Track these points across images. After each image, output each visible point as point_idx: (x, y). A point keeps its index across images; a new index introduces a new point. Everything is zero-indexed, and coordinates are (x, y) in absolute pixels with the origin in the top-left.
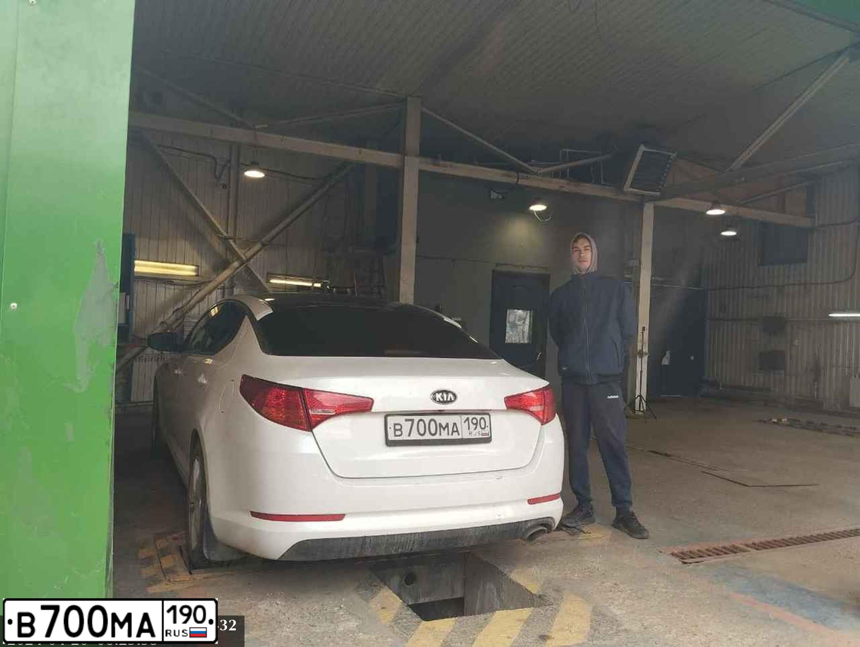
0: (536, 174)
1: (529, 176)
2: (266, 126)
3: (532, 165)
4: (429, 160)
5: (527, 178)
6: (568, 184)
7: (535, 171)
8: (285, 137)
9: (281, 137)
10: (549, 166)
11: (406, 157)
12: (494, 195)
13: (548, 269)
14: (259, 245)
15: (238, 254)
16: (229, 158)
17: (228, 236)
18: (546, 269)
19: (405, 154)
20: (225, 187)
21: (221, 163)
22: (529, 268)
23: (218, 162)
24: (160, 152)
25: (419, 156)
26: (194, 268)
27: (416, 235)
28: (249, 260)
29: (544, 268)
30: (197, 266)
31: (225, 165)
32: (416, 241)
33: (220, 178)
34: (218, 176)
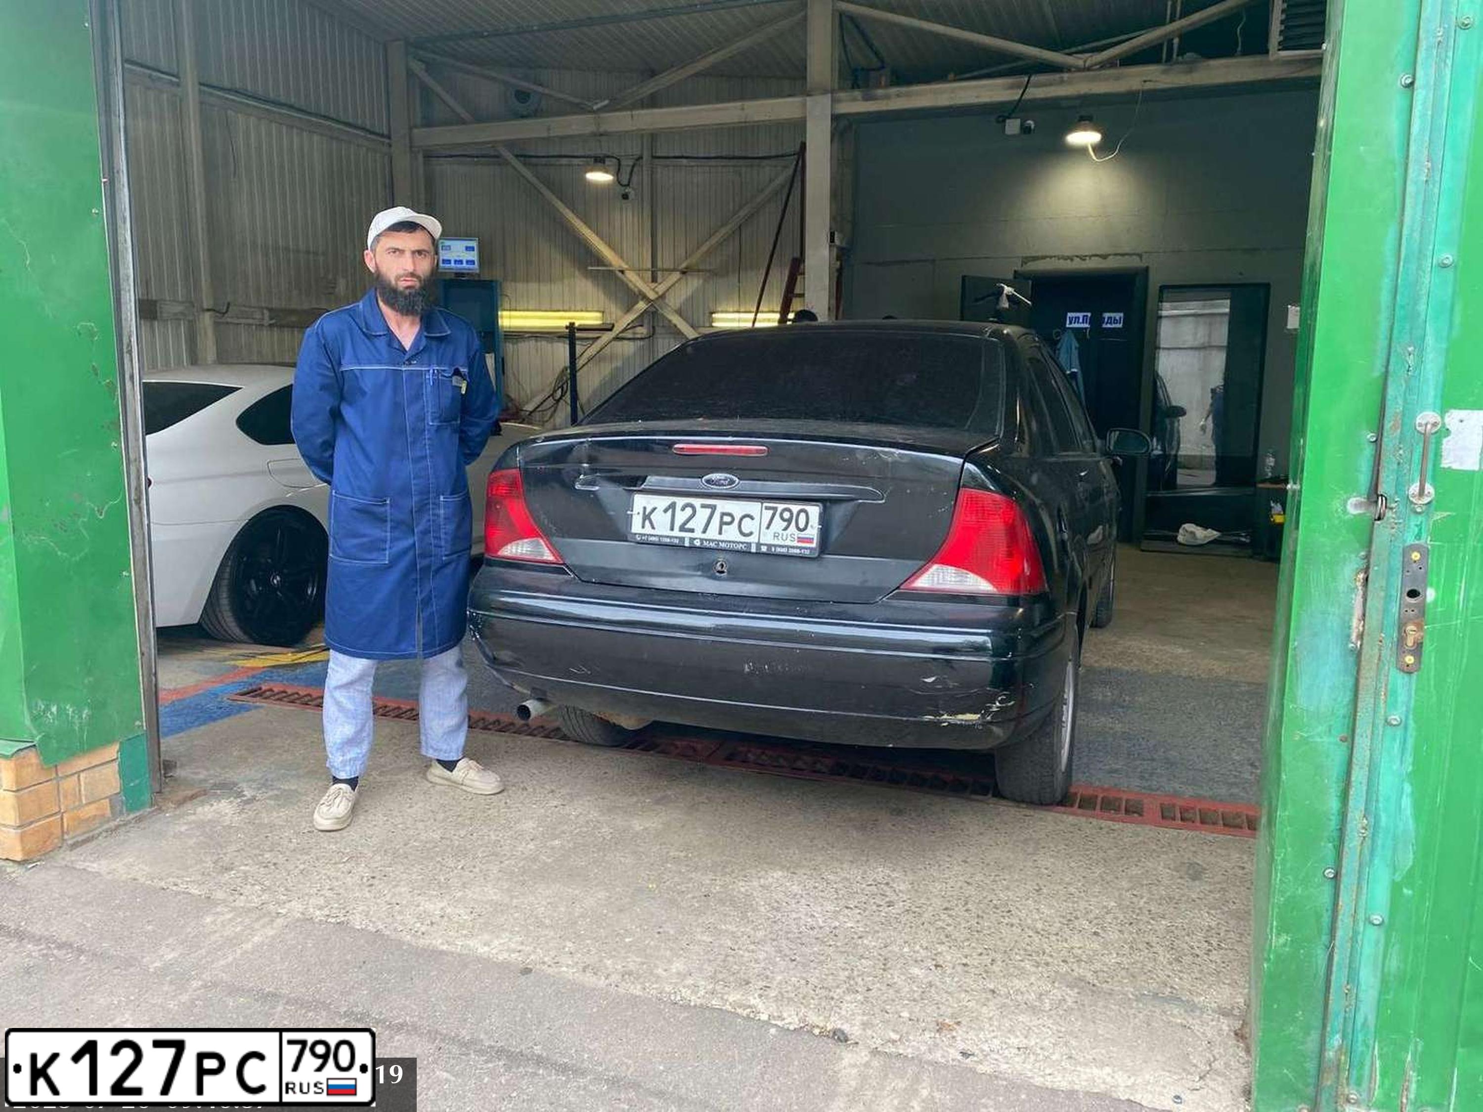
0: (1079, 69)
1: (1066, 75)
2: (606, 102)
3: (1070, 54)
4: (857, 93)
5: (1062, 83)
7: (1080, 63)
8: (635, 112)
9: (629, 113)
10: (1115, 44)
11: (808, 99)
12: (1013, 126)
13: (1144, 256)
14: (676, 276)
15: (640, 291)
16: (639, 153)
17: (625, 266)
18: (1140, 256)
19: (809, 95)
20: (625, 197)
21: (627, 163)
22: (1097, 258)
23: (623, 163)
24: (525, 164)
25: (832, 93)
26: (599, 315)
27: (831, 229)
28: (662, 297)
29: (1134, 254)
30: (603, 312)
31: (633, 166)
32: (832, 240)
33: (628, 185)
34: (625, 182)
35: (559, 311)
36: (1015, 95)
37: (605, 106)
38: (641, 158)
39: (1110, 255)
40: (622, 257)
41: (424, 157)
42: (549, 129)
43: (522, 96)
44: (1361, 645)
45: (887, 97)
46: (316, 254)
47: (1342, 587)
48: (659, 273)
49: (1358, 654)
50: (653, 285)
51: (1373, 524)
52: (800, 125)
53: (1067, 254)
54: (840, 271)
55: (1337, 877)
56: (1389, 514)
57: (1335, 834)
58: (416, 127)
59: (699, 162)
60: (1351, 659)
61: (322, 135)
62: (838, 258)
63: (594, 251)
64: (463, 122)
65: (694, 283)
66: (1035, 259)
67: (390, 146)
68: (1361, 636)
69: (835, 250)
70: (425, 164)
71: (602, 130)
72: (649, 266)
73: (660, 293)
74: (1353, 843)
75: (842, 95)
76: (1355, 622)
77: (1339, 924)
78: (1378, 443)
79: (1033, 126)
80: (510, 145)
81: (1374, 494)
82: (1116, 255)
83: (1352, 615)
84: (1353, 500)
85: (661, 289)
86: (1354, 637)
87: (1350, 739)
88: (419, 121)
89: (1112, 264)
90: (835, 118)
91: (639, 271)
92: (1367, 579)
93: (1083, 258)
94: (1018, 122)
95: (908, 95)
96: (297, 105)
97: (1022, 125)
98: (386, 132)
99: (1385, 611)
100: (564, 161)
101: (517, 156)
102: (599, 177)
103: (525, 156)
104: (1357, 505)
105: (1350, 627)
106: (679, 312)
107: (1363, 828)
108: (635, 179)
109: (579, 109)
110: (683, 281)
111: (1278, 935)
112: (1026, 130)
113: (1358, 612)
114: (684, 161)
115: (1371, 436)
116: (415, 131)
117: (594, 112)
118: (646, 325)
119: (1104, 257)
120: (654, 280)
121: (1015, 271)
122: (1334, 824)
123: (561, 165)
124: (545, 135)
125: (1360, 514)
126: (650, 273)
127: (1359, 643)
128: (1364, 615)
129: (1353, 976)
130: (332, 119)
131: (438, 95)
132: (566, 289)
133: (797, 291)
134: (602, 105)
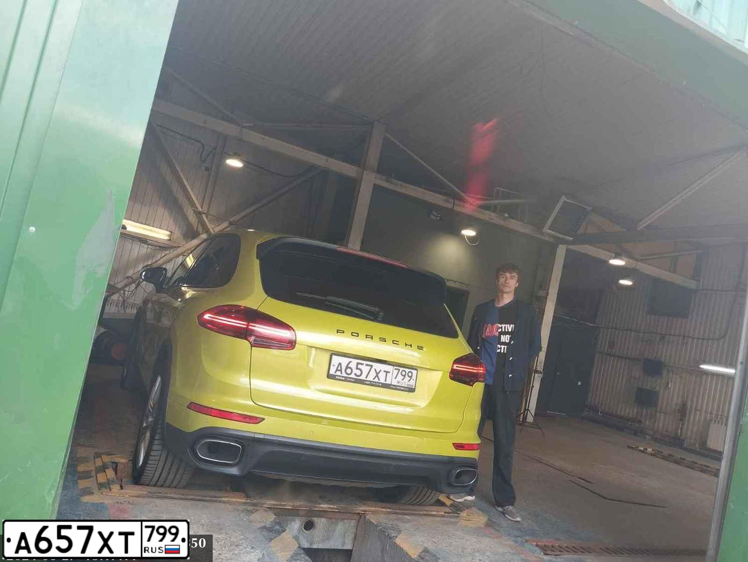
1: (464, 204)
3: (469, 197)
6: (497, 217)
7: (472, 202)
9: (263, 136)
10: (484, 200)
11: (365, 171)
13: (469, 286)
14: (226, 224)
15: (207, 227)
16: (215, 146)
17: (201, 210)
18: (467, 285)
19: (363, 169)
23: (206, 148)
24: (159, 131)
25: (377, 174)
26: (169, 234)
30: (171, 232)
31: (211, 152)
34: (203, 160)
36: (449, 206)
37: (251, 126)
45: (397, 184)
50: (213, 226)
71: (243, 138)
85: (217, 229)
89: (457, 285)
90: (375, 186)
94: (435, 214)
97: (437, 216)
108: (208, 160)
117: (242, 126)
119: (455, 282)
134: (247, 125)
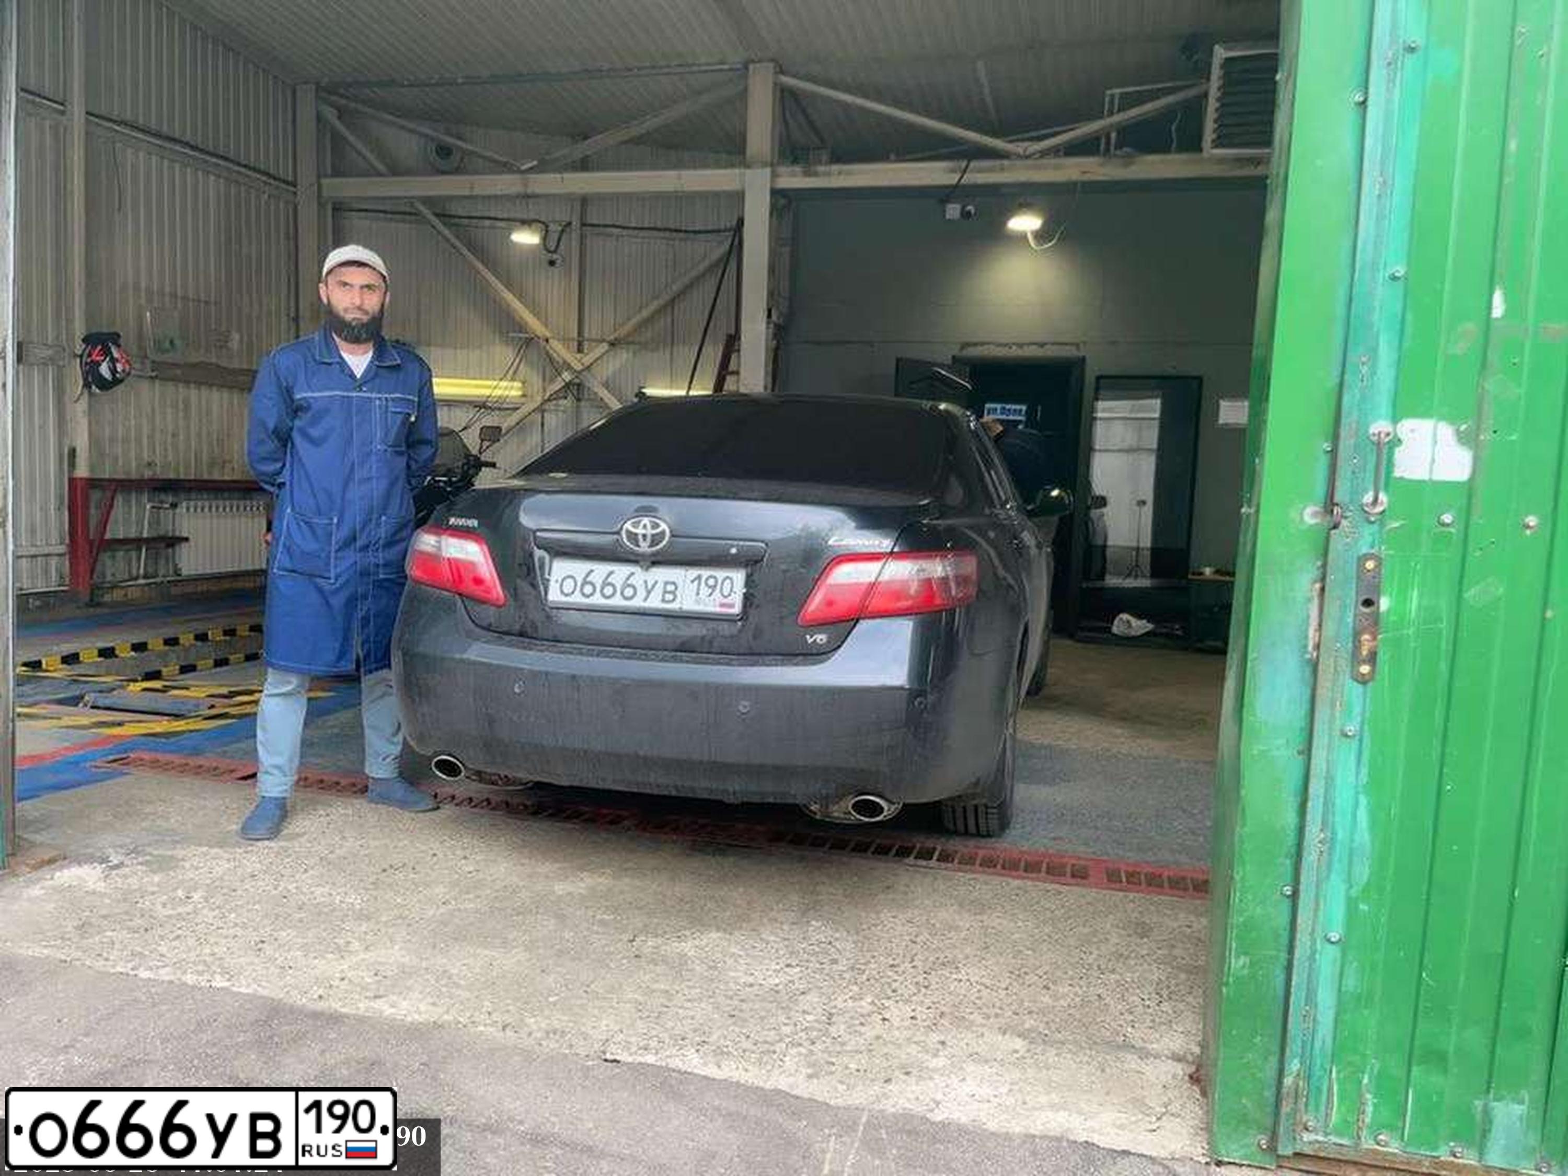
0: (1019, 157)
1: (1006, 162)
2: (535, 163)
3: (1011, 142)
4: (798, 169)
5: (1002, 169)
6: (1101, 165)
7: (1020, 151)
8: (566, 175)
9: (558, 176)
10: (1054, 135)
11: (748, 171)
12: (953, 211)
13: (1081, 345)
14: (605, 346)
15: (565, 362)
16: (568, 220)
17: (548, 334)
18: (1077, 345)
19: (748, 166)
20: (552, 263)
21: (555, 228)
22: (1034, 347)
23: (552, 227)
24: (445, 224)
25: (772, 165)
26: (520, 385)
27: (768, 304)
28: (588, 368)
29: (1072, 344)
30: (523, 383)
31: (563, 231)
32: (769, 316)
33: (555, 252)
34: (552, 249)
35: (474, 379)
36: (953, 179)
37: (534, 167)
38: (569, 224)
39: (1046, 344)
40: (546, 326)
41: (335, 209)
42: (472, 188)
43: (444, 151)
44: (1318, 657)
45: (829, 174)
46: (206, 303)
47: (1300, 596)
48: (586, 345)
49: (1315, 666)
50: (579, 356)
51: (1328, 534)
52: (738, 197)
53: (1004, 341)
54: (777, 349)
55: (1295, 895)
56: (1344, 523)
57: (1293, 850)
58: (326, 176)
59: (631, 232)
60: (1308, 671)
61: (219, 176)
62: (775, 336)
63: (517, 318)
64: (380, 175)
65: (623, 356)
66: (975, 344)
67: (295, 193)
68: (1317, 647)
69: (772, 326)
70: (333, 216)
71: (529, 191)
72: (576, 335)
73: (587, 364)
74: (1310, 857)
75: (782, 170)
76: (1311, 632)
77: (1298, 943)
78: (1333, 453)
79: (973, 212)
80: (428, 201)
81: (1330, 504)
82: (1053, 344)
83: (1308, 625)
84: (1309, 510)
85: (587, 360)
86: (1310, 648)
87: (1307, 751)
88: (329, 171)
89: (1050, 352)
90: (776, 193)
91: (565, 340)
92: (1323, 589)
93: (1020, 346)
94: (958, 207)
95: (849, 173)
96: (192, 143)
97: (963, 208)
98: (290, 179)
99: (1341, 619)
100: (487, 223)
101: (437, 215)
102: (526, 238)
103: (444, 216)
104: (1315, 514)
105: (1306, 637)
106: (606, 385)
107: (1320, 842)
108: (562, 247)
109: (505, 168)
110: (612, 353)
111: (1237, 957)
112: (966, 215)
113: (1314, 623)
114: (616, 231)
115: (1327, 446)
116: (325, 181)
117: (523, 172)
118: (570, 396)
119: (1042, 345)
120: (580, 350)
121: (954, 357)
122: (1291, 839)
123: (483, 227)
124: (467, 192)
125: (1317, 524)
126: (576, 344)
127: (1315, 654)
128: (1320, 625)
129: (1310, 998)
130: (232, 161)
131: (351, 145)
132: (485, 355)
133: (732, 367)
134: (530, 165)
